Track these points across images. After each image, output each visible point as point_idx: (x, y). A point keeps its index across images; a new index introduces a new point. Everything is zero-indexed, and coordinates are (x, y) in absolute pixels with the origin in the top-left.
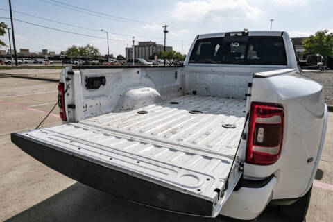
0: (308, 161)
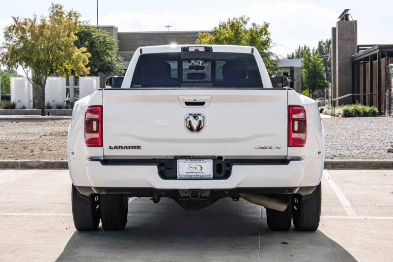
0: (319, 153)
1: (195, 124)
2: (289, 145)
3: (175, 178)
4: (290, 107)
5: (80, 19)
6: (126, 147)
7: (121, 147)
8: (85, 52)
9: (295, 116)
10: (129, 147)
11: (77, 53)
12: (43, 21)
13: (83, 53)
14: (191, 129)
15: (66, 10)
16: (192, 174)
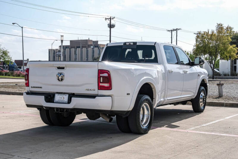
0: (127, 94)
1: (60, 78)
2: (98, 89)
3: (53, 102)
4: (99, 70)
5: (233, 30)
6: (36, 87)
7: (35, 87)
8: (235, 47)
9: (101, 75)
10: (38, 87)
11: (230, 48)
12: (213, 32)
13: (234, 47)
14: (59, 80)
15: (225, 26)
16: (60, 101)
